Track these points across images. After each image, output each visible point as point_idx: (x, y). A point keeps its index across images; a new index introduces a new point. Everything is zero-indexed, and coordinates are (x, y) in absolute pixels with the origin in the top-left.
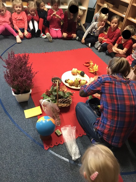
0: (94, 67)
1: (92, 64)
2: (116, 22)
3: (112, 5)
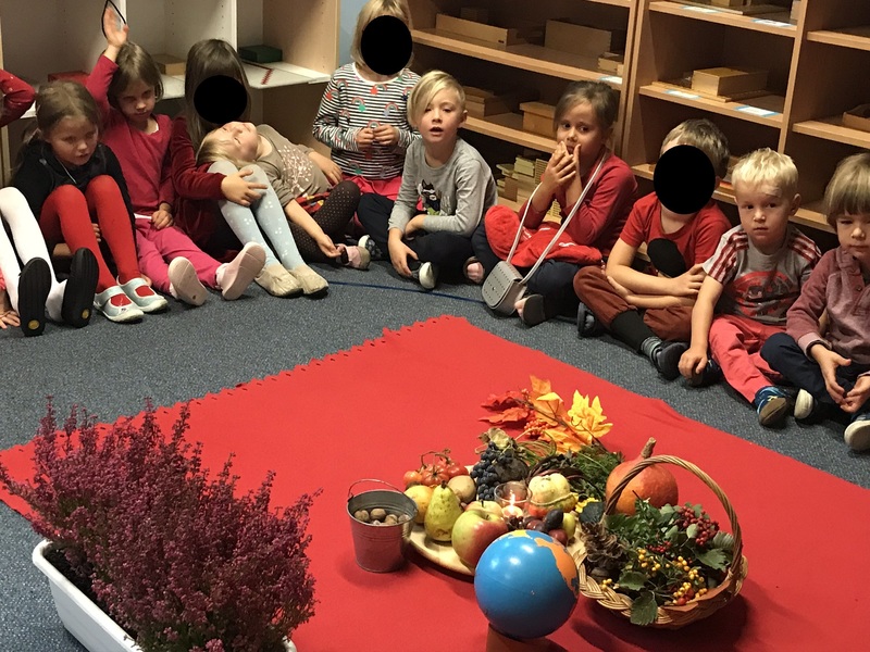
0: (571, 413)
1: (553, 396)
2: (587, 122)
3: (503, 33)
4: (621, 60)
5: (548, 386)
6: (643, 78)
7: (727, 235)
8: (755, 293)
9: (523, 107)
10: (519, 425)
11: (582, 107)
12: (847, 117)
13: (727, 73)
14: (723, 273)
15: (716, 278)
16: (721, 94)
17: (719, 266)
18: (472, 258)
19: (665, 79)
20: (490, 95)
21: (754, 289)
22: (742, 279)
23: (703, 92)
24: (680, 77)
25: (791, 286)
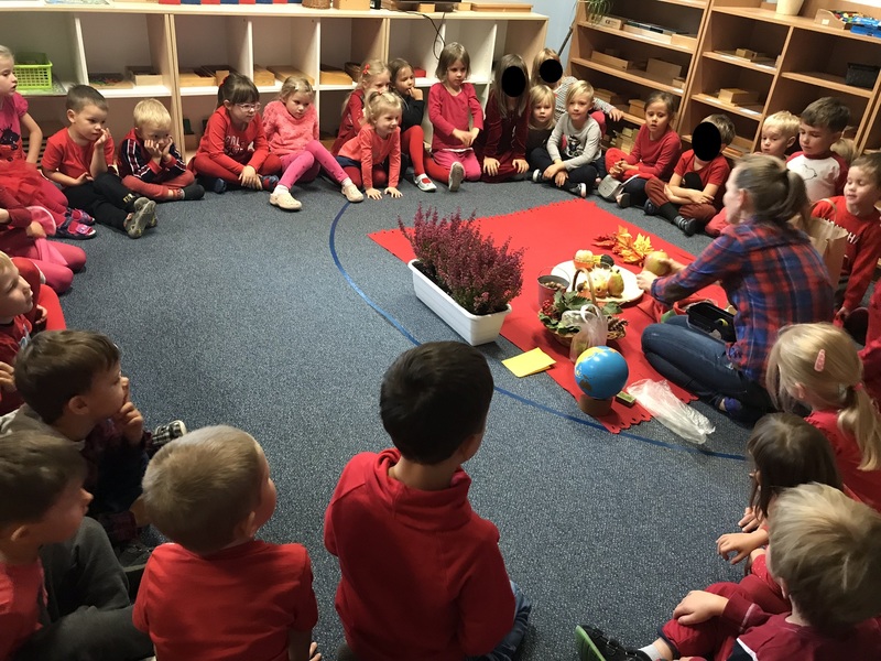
0: (635, 243)
3: (625, 63)
4: (684, 81)
5: (626, 230)
6: (695, 90)
9: (630, 102)
10: (610, 248)
11: (660, 104)
13: (738, 91)
16: (732, 102)
19: (704, 93)
20: (614, 94)
23: (724, 101)
24: (713, 92)
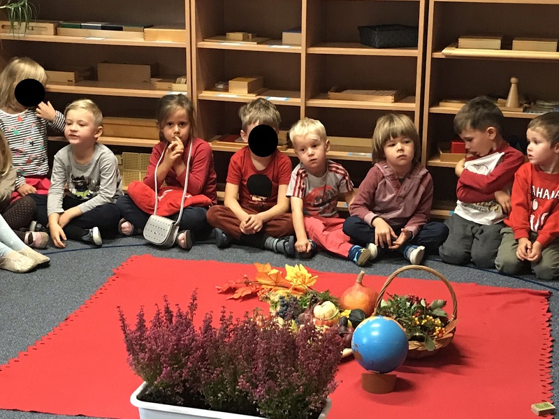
0: (288, 278)
1: (274, 271)
2: (184, 120)
3: (71, 75)
5: (268, 266)
7: (295, 171)
8: (318, 200)
10: (253, 295)
11: (180, 111)
12: (331, 94)
14: (301, 193)
15: (298, 197)
16: (249, 92)
17: (297, 189)
18: (122, 220)
21: (317, 199)
22: (310, 194)
23: (239, 93)
25: (335, 192)
